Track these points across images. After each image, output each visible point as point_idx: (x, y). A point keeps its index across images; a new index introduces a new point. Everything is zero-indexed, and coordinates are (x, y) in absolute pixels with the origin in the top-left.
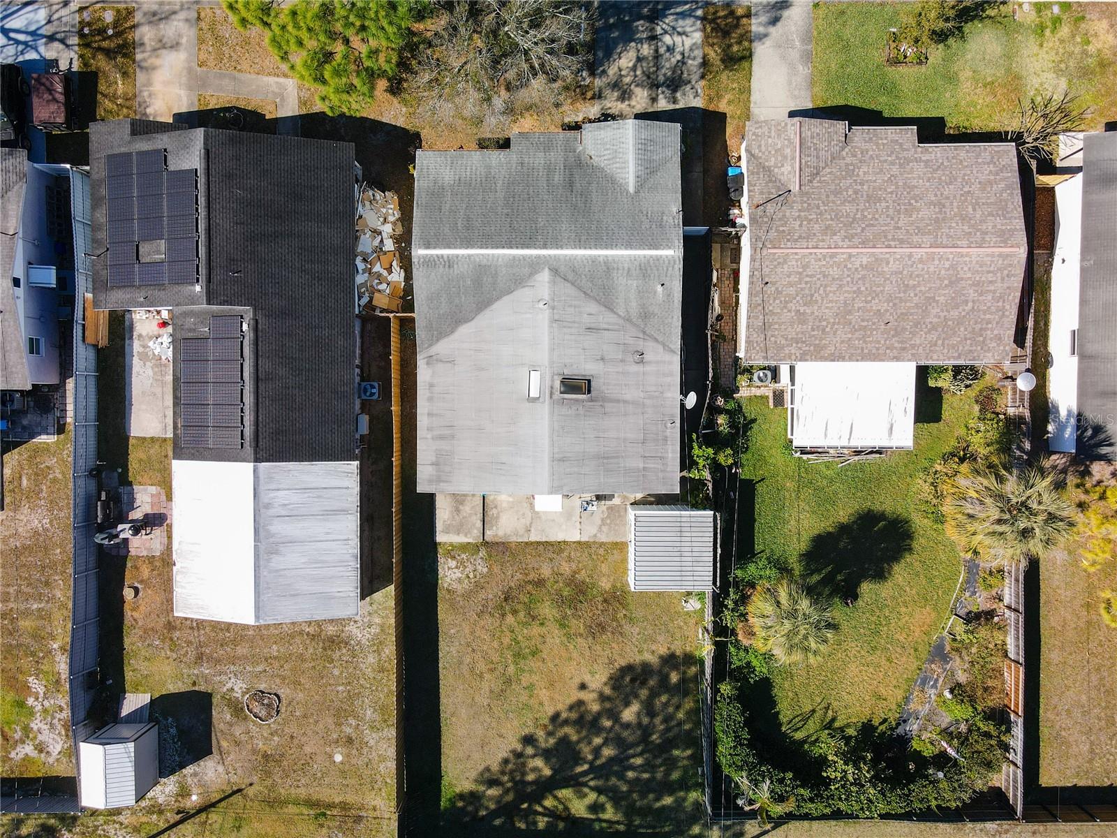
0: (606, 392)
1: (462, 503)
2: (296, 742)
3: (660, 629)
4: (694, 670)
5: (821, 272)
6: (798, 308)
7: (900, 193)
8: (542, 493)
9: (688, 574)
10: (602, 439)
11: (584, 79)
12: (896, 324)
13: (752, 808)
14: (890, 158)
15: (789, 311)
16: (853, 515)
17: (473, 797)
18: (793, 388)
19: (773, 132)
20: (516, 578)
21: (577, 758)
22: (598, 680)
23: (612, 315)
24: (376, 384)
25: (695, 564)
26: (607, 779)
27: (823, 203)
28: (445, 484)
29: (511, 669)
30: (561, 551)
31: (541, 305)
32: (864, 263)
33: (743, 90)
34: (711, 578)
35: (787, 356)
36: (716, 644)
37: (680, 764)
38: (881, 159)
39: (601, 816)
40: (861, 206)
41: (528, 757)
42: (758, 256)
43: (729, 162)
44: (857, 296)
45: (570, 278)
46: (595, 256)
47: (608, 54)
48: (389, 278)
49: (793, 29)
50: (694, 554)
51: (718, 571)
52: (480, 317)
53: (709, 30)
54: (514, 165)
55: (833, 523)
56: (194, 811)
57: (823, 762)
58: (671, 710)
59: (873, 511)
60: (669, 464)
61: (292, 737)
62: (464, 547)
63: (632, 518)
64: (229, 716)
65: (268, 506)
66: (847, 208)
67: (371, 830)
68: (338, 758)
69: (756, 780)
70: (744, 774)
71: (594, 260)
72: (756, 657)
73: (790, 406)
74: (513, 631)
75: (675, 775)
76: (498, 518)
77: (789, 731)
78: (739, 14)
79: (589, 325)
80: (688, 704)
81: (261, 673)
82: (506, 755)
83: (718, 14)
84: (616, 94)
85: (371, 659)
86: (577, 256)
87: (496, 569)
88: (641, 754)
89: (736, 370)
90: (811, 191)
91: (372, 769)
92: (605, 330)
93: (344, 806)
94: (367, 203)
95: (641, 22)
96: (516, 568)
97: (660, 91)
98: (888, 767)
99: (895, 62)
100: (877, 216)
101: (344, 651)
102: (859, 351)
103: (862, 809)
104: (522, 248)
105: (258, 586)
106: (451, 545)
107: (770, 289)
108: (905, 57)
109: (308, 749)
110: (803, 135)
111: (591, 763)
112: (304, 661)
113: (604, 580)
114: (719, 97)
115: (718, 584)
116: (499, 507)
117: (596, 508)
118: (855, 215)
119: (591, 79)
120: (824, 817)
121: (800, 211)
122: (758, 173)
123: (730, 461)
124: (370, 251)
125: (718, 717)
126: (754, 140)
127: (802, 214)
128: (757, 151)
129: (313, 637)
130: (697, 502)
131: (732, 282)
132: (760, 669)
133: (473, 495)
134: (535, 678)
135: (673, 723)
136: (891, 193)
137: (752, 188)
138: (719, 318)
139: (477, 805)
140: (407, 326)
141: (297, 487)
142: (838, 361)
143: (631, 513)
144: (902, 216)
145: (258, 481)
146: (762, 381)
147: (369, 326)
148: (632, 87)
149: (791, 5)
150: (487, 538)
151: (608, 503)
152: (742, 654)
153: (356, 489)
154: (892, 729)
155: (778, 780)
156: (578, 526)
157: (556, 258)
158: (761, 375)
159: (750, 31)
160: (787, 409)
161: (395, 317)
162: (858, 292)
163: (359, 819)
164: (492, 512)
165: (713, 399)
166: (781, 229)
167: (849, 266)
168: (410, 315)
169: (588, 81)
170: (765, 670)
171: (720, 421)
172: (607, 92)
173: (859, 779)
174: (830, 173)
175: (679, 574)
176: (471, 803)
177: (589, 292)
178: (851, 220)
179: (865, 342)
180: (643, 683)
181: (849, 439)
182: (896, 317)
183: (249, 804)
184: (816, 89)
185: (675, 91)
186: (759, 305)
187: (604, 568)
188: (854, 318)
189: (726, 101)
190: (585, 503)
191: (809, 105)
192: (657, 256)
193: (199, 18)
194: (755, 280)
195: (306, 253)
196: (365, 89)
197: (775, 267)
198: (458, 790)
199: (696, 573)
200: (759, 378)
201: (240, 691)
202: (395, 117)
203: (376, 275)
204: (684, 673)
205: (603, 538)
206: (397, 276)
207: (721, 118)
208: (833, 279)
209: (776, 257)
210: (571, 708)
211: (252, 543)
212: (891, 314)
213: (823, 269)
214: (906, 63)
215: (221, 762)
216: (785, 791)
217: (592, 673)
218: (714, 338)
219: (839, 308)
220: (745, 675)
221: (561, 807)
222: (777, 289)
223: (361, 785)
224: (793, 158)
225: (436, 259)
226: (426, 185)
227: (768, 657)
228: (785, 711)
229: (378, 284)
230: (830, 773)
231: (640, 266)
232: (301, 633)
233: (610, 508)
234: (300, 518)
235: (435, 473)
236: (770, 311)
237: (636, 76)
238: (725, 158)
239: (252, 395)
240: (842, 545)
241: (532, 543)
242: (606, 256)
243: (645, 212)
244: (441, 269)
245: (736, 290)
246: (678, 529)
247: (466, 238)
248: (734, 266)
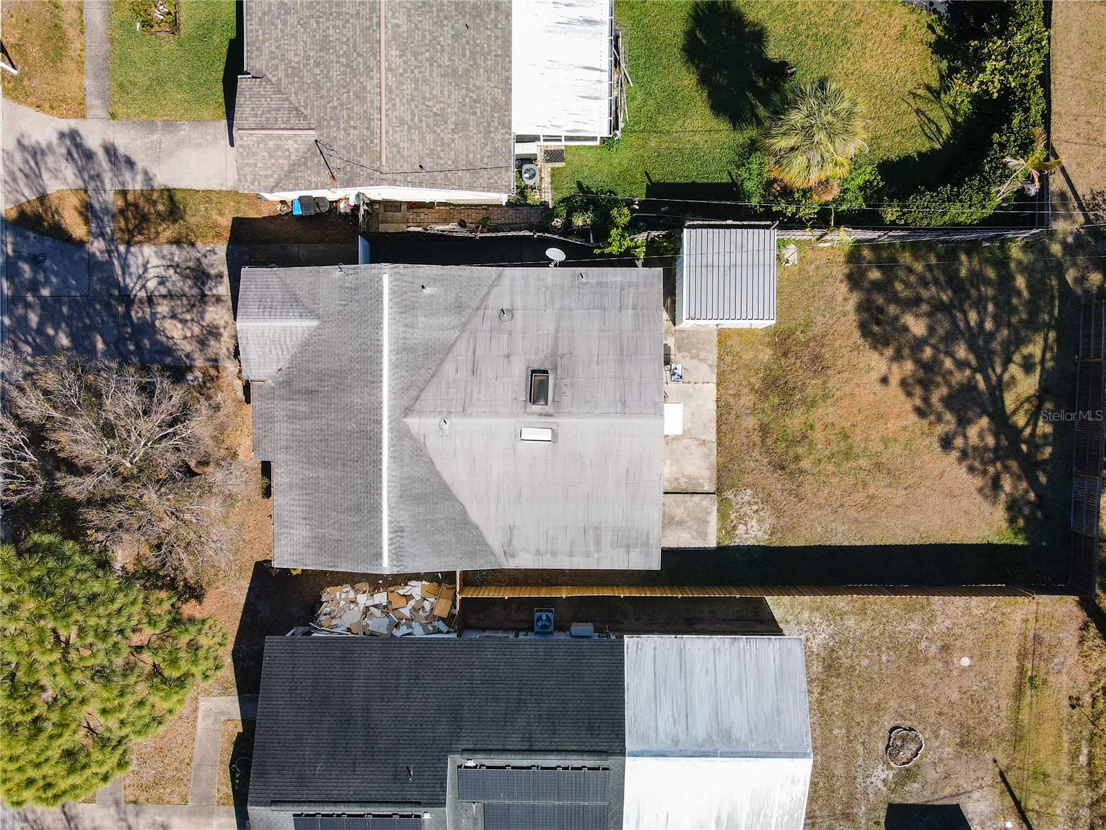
0: (545, 352)
1: (672, 518)
2: (946, 710)
3: (819, 292)
4: (866, 253)
5: (409, 104)
6: (450, 131)
7: (318, 13)
8: (663, 426)
9: (756, 258)
10: (600, 357)
11: (196, 378)
12: (468, 16)
13: (1036, 179)
14: (280, 26)
15: (453, 141)
16: (688, 68)
17: (1013, 507)
18: (542, 138)
19: (249, 162)
20: (758, 457)
21: (969, 388)
22: (876, 362)
23: (457, 346)
24: (537, 615)
25: (745, 249)
26: (993, 352)
27: (329, 102)
28: (651, 537)
29: (863, 462)
30: (727, 405)
31: (446, 427)
32: (398, 53)
33: (207, 199)
34: (762, 231)
35: (506, 144)
36: (838, 225)
37: (977, 268)
38: (279, 36)
39: (1037, 359)
40: (333, 57)
41: (966, 444)
42: (390, 176)
43: (287, 214)
44: (436, 62)
45: (415, 393)
46: (390, 365)
47: (168, 351)
48: (418, 598)
49: (139, 142)
50: (733, 249)
51: (753, 223)
52: (460, 497)
53: (140, 238)
54: (289, 457)
55: (697, 91)
56: (1024, 825)
57: (979, 101)
58: (912, 279)
59: (684, 45)
60: (628, 279)
61: (940, 714)
62: (723, 515)
63: (691, 322)
64: (916, 785)
65: (676, 742)
66: (335, 74)
67: (1051, 625)
68: (966, 662)
69: (1000, 177)
70: (993, 190)
71: (395, 366)
72: (853, 179)
73: (563, 143)
74: (820, 461)
75: (991, 273)
76: (689, 478)
77: (941, 140)
78: (123, 204)
79: (470, 372)
80: (906, 258)
81: (865, 748)
82: (964, 469)
83: (123, 227)
84: (212, 343)
85: (851, 622)
86: (390, 386)
87: (748, 479)
88: (965, 313)
89: (522, 205)
90: (316, 117)
91: (979, 623)
92: (474, 353)
93: (1022, 655)
94: (334, 622)
95: (133, 314)
96: (747, 457)
97: (209, 293)
98: (988, 20)
99: (175, 25)
100: (344, 40)
101: (841, 653)
102: (499, 59)
103: (1038, 50)
104: (381, 448)
105: (768, 753)
106: (720, 530)
107: (428, 164)
108: (169, 13)
109: (955, 696)
110: (253, 126)
111: (975, 370)
112: (852, 699)
113: (761, 356)
114: (215, 225)
115: (768, 223)
116: (678, 476)
117: (680, 363)
118: (343, 65)
119: (196, 370)
120: (1047, 96)
121: (338, 129)
122: (297, 178)
123: (626, 211)
124: (387, 620)
125: (925, 222)
126: (259, 183)
127: (342, 126)
128: (272, 180)
129: (825, 688)
130: (673, 249)
131: (422, 210)
132: (868, 174)
133: (664, 505)
134: (874, 435)
135: (928, 275)
136: (318, 23)
137: (313, 185)
138: (462, 224)
139: (1022, 502)
140: (471, 579)
141: (653, 707)
142: (511, 85)
143: (685, 324)
144: (344, 9)
145: (647, 751)
146: (534, 175)
147: (472, 621)
148: (204, 324)
149: (113, 145)
150: (713, 489)
151: (673, 350)
152: (849, 196)
153: (656, 639)
154: (940, 19)
155: (1001, 151)
156: (699, 385)
157: (393, 408)
158: (527, 175)
159: (142, 191)
160: (566, 146)
161: (461, 592)
162: (431, 60)
163: (1037, 639)
164: (683, 485)
165: (554, 230)
166: (359, 150)
167: (401, 70)
168: (458, 576)
169: (198, 374)
170: (869, 169)
171: (580, 223)
172: (210, 352)
173: (1002, 54)
174: (296, 96)
175: (756, 269)
176: (1020, 510)
177: (431, 372)
178: (349, 70)
179: (489, 53)
180: (881, 310)
181: (601, 71)
182: (460, 17)
183: (1017, 764)
184: (206, 116)
185: (208, 276)
186: (446, 176)
187: (748, 356)
188: (461, 65)
189: (220, 218)
190: (673, 378)
191: (224, 122)
192: (390, 294)
193: (135, 802)
194: (417, 180)
195: (387, 693)
196: (193, 630)
197: (402, 157)
198: (1005, 525)
199: (756, 248)
200: (531, 178)
201: (887, 772)
202: (239, 589)
203: (415, 613)
204: (869, 262)
205: (713, 357)
206: (416, 589)
207: (239, 225)
208: (416, 89)
209: (390, 156)
210: (909, 394)
211: (719, 759)
212: (457, 22)
213: (405, 101)
214: (175, 13)
215: (968, 795)
216: (1015, 141)
217: (870, 369)
218: (485, 230)
219: (450, 83)
220: (875, 192)
221: (1026, 406)
222: (427, 155)
223: (997, 636)
224: (279, 137)
225: (393, 547)
226: (311, 557)
227: (856, 163)
228: (917, 145)
229: (424, 611)
230: (994, 90)
231: (401, 313)
232: (820, 702)
233: (679, 348)
234: (689, 704)
235: (638, 550)
236: (453, 163)
237: (193, 320)
238: (283, 219)
239: (548, 757)
240: (723, 81)
241: (719, 439)
242: (390, 352)
243: (341, 308)
244: (406, 541)
245: (431, 205)
246: (704, 270)
247: (369, 512)
248: (404, 207)
